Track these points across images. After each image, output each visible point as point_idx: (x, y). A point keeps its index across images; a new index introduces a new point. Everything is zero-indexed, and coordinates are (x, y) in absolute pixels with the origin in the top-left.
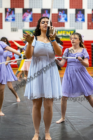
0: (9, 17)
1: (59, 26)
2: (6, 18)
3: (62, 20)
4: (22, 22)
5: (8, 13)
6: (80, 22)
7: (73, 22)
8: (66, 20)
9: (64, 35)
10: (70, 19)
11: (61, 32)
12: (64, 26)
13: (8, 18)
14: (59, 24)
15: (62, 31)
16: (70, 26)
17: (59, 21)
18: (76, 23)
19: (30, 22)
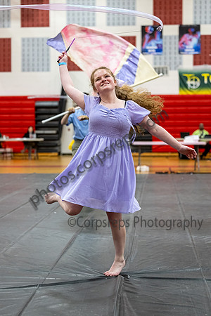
0: (151, 45)
2: (144, 47)
4: (178, 55)
5: (147, 37)
13: (148, 48)
19: (195, 55)
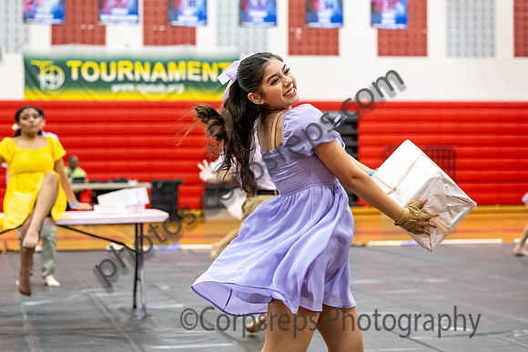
1: (174, 43)
3: (186, 17)
4: (21, 26)
6: (256, 24)
7: (229, 24)
8: (202, 16)
9: (191, 77)
10: (219, 15)
11: (182, 64)
12: (193, 42)
14: (174, 33)
15: (187, 60)
16: (219, 43)
17: (175, 23)
18: (243, 30)
